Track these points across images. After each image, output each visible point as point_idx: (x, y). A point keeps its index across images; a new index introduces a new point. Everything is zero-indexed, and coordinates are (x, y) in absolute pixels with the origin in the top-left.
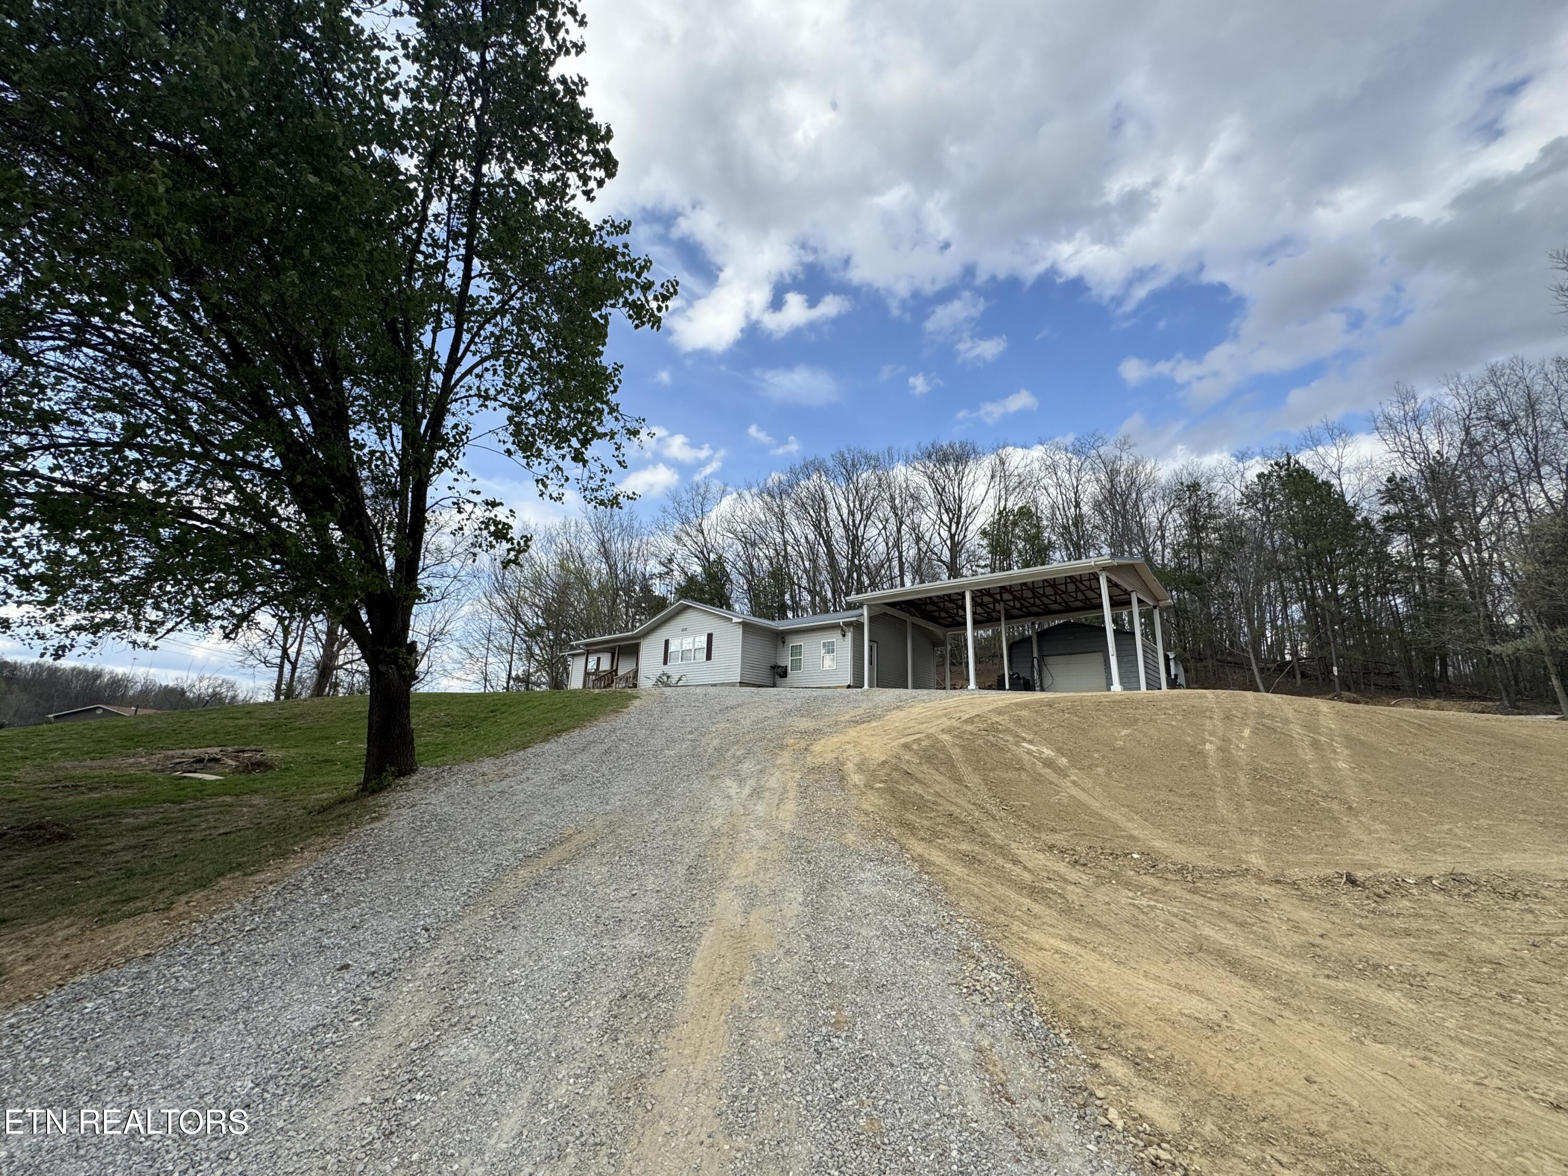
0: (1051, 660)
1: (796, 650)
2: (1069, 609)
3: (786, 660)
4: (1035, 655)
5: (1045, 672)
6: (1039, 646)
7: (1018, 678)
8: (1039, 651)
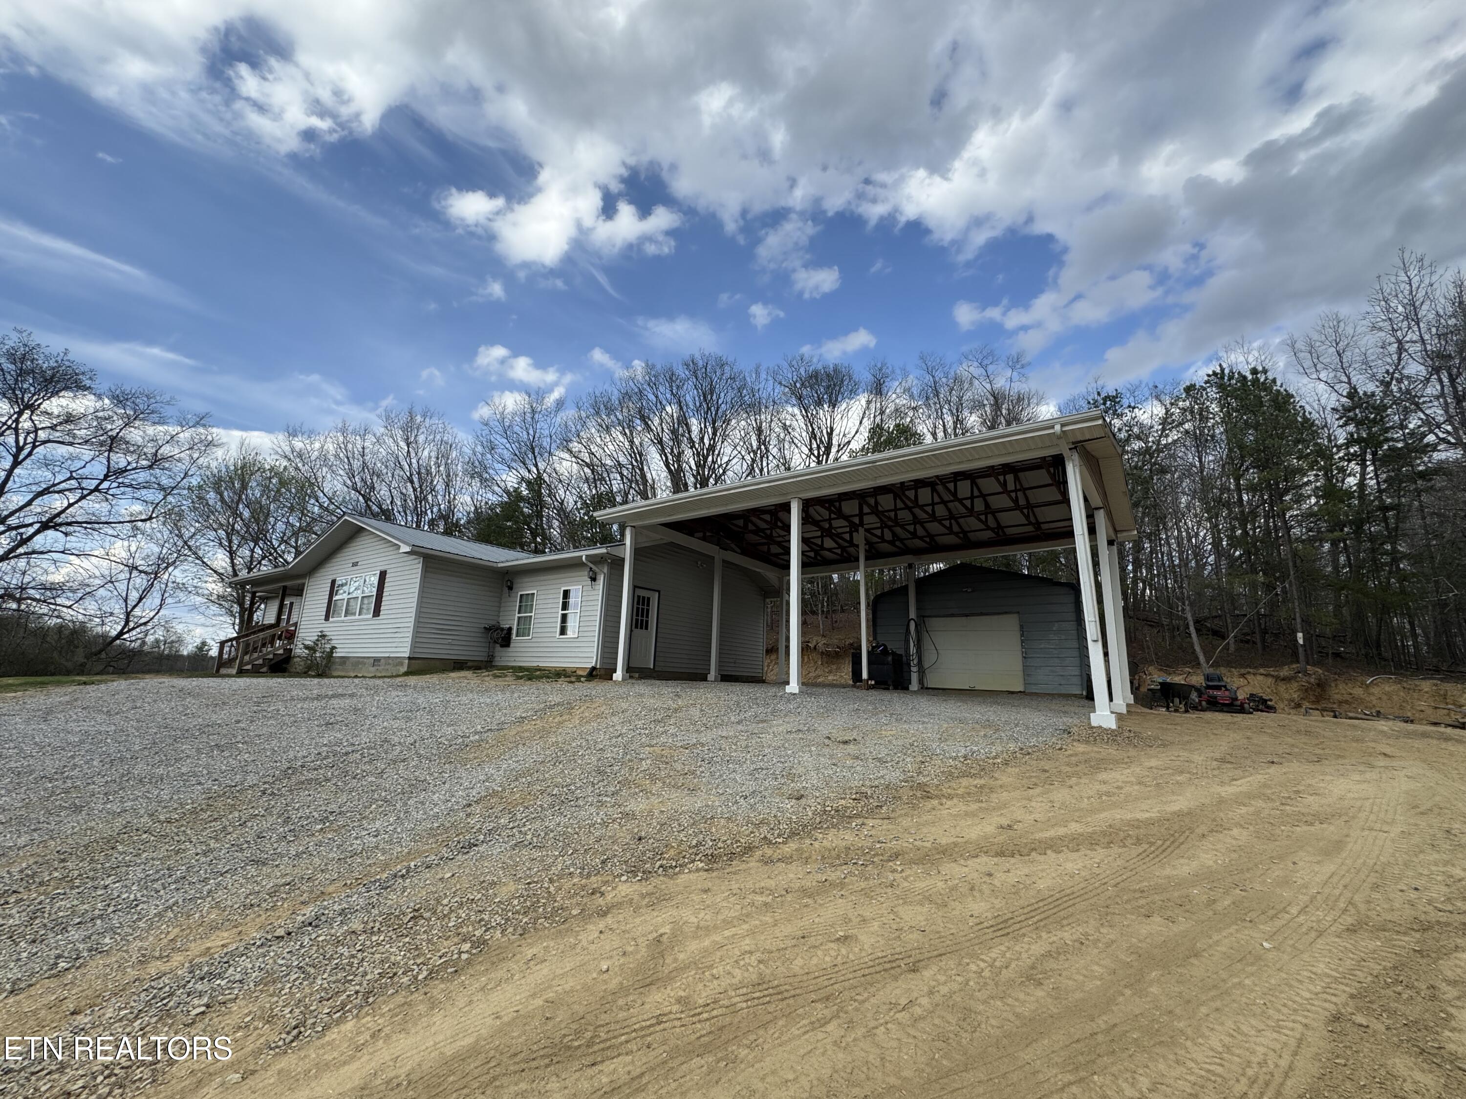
0: (935, 623)
1: (526, 602)
2: (968, 543)
3: (511, 620)
4: (912, 614)
5: (927, 644)
6: (918, 601)
7: (885, 651)
8: (918, 609)
